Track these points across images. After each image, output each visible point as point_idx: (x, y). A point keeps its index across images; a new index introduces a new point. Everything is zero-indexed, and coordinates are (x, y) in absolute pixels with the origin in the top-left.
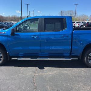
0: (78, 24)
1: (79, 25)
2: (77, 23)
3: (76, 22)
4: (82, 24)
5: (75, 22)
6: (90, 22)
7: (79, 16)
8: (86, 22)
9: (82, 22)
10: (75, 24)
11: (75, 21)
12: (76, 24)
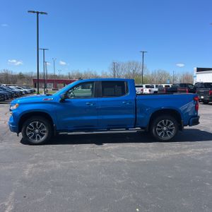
0: (148, 89)
1: (150, 90)
2: (147, 87)
3: (144, 86)
4: (157, 90)
5: (142, 87)
6: (170, 85)
7: (151, 73)
8: (164, 86)
9: (157, 86)
10: (142, 90)
11: (143, 83)
12: (144, 90)
